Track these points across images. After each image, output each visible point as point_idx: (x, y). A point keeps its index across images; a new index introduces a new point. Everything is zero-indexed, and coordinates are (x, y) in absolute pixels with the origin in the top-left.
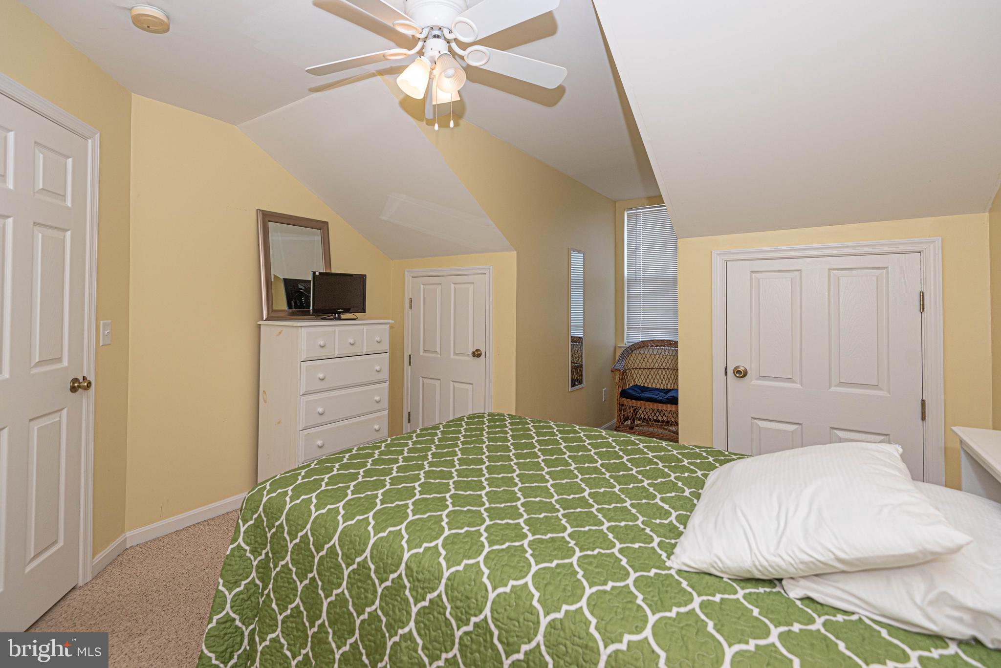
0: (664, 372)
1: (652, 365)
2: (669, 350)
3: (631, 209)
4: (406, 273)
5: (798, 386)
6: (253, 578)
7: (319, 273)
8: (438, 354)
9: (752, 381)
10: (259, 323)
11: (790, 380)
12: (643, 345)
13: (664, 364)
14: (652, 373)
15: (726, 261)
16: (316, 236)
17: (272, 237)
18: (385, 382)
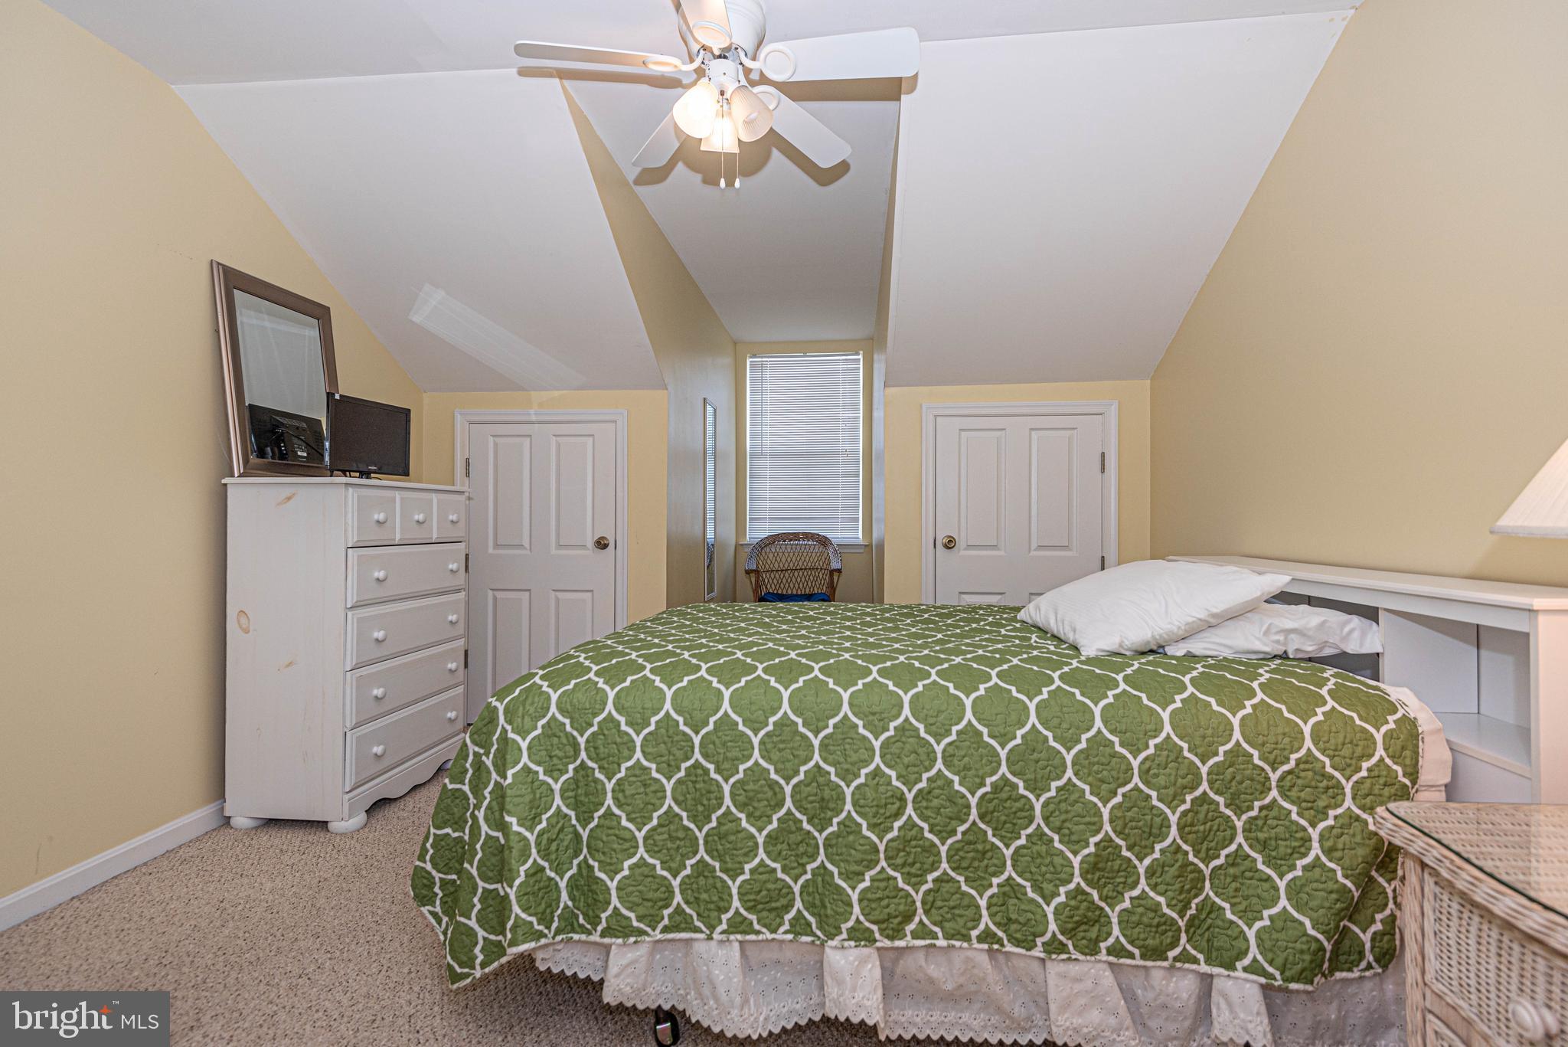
0: (801, 573)
1: (786, 566)
2: (806, 545)
3: (754, 356)
4: (458, 418)
5: (1002, 553)
6: (558, 807)
7: (341, 396)
8: (525, 548)
9: (960, 551)
10: (224, 481)
11: (994, 547)
12: (773, 540)
13: (801, 563)
14: (787, 575)
15: (936, 416)
16: (310, 331)
17: (243, 318)
18: (458, 591)
